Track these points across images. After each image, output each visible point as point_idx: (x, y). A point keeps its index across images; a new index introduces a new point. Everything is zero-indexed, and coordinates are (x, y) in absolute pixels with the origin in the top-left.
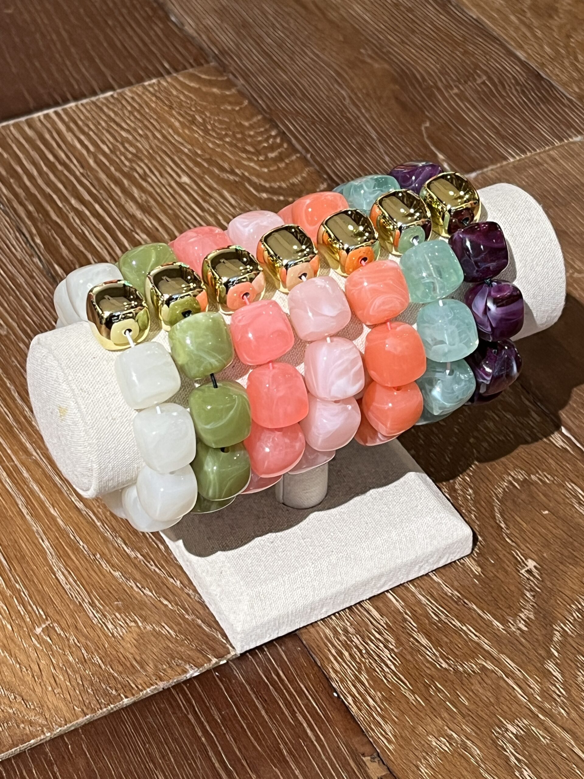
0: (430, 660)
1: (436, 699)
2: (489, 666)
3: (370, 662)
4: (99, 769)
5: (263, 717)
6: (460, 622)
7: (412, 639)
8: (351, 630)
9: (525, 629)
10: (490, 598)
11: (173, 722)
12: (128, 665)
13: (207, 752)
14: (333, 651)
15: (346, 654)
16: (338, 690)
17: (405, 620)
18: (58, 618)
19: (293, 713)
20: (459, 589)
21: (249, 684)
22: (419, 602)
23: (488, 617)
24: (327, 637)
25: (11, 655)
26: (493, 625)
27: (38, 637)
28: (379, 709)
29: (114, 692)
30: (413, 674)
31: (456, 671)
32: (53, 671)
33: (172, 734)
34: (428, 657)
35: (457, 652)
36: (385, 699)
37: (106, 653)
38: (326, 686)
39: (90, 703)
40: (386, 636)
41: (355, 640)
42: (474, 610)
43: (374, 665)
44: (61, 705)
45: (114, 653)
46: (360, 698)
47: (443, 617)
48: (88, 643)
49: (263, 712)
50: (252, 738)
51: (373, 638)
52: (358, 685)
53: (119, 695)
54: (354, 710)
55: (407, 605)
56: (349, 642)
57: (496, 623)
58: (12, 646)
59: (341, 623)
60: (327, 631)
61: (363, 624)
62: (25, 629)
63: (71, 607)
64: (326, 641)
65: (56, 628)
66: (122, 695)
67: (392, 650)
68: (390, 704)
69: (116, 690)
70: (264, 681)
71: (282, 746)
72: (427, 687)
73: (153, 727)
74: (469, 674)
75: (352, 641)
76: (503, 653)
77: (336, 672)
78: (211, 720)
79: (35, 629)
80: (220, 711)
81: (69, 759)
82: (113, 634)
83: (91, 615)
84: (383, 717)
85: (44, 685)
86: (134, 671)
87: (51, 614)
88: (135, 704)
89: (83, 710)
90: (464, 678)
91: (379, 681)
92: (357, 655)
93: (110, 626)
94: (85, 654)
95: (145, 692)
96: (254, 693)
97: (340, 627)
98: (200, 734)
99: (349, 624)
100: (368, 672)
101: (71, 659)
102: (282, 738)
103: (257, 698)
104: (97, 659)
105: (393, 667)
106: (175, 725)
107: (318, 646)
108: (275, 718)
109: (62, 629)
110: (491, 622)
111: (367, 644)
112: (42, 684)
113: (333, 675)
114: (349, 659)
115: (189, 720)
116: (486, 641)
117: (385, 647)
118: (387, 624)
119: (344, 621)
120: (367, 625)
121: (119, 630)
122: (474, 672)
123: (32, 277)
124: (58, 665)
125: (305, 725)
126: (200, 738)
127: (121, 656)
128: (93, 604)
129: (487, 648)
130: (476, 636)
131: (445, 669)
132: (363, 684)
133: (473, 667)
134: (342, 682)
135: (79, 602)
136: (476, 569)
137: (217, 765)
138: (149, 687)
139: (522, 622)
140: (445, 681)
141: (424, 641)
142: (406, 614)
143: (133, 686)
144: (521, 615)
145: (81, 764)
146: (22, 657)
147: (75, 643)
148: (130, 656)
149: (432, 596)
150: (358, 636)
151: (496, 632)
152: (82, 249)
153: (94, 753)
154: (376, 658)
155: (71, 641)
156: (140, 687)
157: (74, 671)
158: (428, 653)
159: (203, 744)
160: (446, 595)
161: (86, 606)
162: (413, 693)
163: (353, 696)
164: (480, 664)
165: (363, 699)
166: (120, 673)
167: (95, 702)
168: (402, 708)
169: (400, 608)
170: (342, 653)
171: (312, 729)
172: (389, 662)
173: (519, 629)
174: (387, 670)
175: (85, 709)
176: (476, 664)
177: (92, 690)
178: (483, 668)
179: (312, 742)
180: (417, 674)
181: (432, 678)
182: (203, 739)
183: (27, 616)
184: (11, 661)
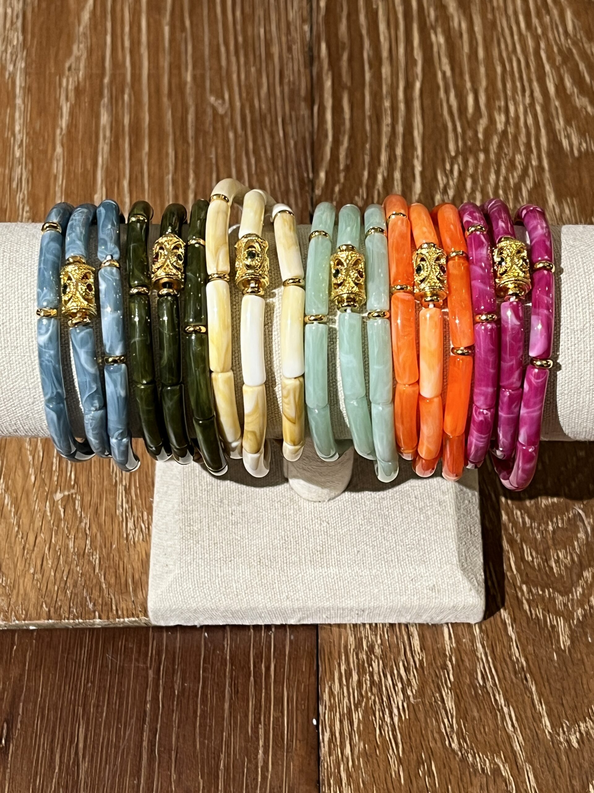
0: (444, 731)
1: (421, 783)
2: (505, 771)
3: (375, 701)
4: (29, 689)
5: (223, 710)
6: (506, 700)
7: (437, 695)
8: (377, 650)
9: (575, 745)
10: (558, 686)
11: (129, 671)
12: (123, 580)
13: (144, 722)
14: (343, 668)
15: (355, 677)
16: (321, 717)
17: (445, 667)
18: (86, 489)
19: (257, 721)
20: (529, 657)
21: (232, 664)
22: (474, 651)
23: (542, 709)
24: (346, 647)
25: (16, 513)
26: (541, 722)
27: (54, 504)
28: (350, 764)
29: (91, 606)
30: (413, 739)
31: (464, 759)
32: (47, 552)
33: (120, 684)
34: (442, 726)
35: (479, 737)
36: (365, 754)
37: (108, 555)
38: (312, 707)
39: (61, 607)
40: (412, 677)
41: (375, 665)
42: (531, 693)
43: (378, 707)
44: (33, 595)
45: (117, 559)
46: (338, 740)
47: (490, 684)
48: (98, 535)
49: (227, 706)
50: (198, 730)
51: (395, 672)
52: (346, 723)
53: (94, 612)
54: (324, 750)
55: (458, 650)
56: (366, 665)
57: (546, 721)
58: (24, 501)
59: (371, 637)
60: (351, 640)
61: (395, 650)
62: (47, 489)
63: (106, 483)
64: (342, 651)
65: (77, 502)
66: (97, 614)
67: (409, 697)
68: (365, 763)
69: (94, 605)
70: (249, 668)
71: (222, 756)
72: (420, 762)
73: (107, 666)
74: (475, 771)
75: (370, 665)
76: (531, 763)
77: (331, 693)
78: (169, 688)
79: (56, 492)
80: (184, 680)
81: (6, 662)
82: (128, 535)
83: (119, 503)
84: (349, 776)
85: (29, 564)
86: (124, 590)
87: (80, 482)
88: (105, 629)
89: (49, 611)
90: (467, 773)
91: (371, 727)
92: (366, 685)
93: (130, 525)
94: (88, 547)
95: (122, 620)
96: (231, 678)
97: (368, 641)
98: (149, 698)
99: (379, 641)
100: (365, 712)
101: (71, 545)
102: (228, 746)
103: (230, 686)
104: (96, 559)
105: (396, 719)
106: (130, 675)
107: (331, 653)
108: (235, 718)
109: (82, 506)
110: (540, 716)
111: (385, 676)
112: (28, 561)
113: (326, 697)
114: (355, 684)
115: (147, 677)
116: (521, 738)
117: (404, 690)
118: (421, 662)
119: (376, 635)
120: (399, 652)
121: (137, 534)
122: (483, 769)
123: (290, 49)
124: (55, 546)
125: (261, 743)
126: (145, 703)
127: (121, 566)
128: (127, 490)
129: (517, 747)
130: (513, 726)
131: (453, 750)
132: (351, 723)
133: (485, 765)
134: (331, 710)
135: (116, 481)
136: (564, 641)
137: (145, 744)
138: (128, 617)
139: (578, 734)
140: (443, 766)
141: (450, 704)
142: (451, 660)
143: (114, 608)
144: (581, 724)
145: (14, 672)
146: (25, 520)
147: (85, 530)
148: (130, 571)
149: (493, 652)
150: (381, 662)
151: (539, 732)
152: (364, 32)
153: (33, 667)
154: (385, 699)
155: (83, 525)
156: (120, 613)
157: (66, 562)
158: (446, 721)
159: (145, 712)
160: (510, 657)
161: (120, 488)
162: (400, 761)
163: (333, 734)
164: (496, 764)
165: (341, 742)
166: (109, 585)
167: (66, 608)
168: (376, 775)
169: (448, 648)
170: (351, 675)
171: (266, 752)
172: (395, 711)
173: (569, 742)
174: (388, 719)
175: (52, 610)
176: (492, 762)
177: (71, 593)
178: (496, 771)
179: (257, 767)
180: (418, 741)
181: (431, 754)
182: (148, 706)
183: (57, 474)
184: (14, 521)
